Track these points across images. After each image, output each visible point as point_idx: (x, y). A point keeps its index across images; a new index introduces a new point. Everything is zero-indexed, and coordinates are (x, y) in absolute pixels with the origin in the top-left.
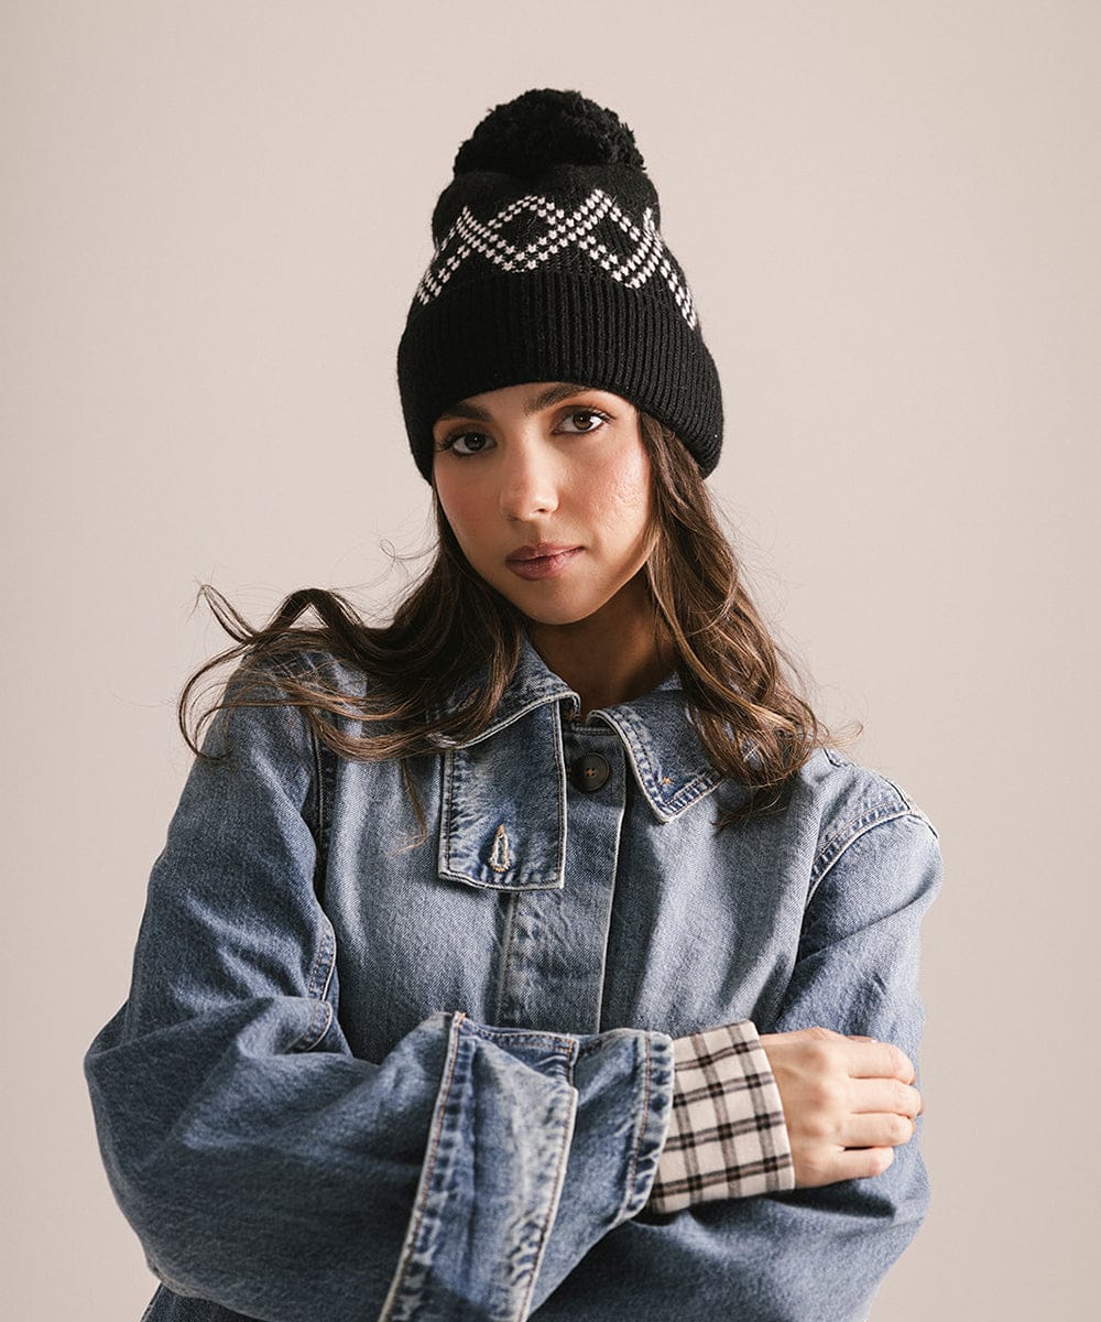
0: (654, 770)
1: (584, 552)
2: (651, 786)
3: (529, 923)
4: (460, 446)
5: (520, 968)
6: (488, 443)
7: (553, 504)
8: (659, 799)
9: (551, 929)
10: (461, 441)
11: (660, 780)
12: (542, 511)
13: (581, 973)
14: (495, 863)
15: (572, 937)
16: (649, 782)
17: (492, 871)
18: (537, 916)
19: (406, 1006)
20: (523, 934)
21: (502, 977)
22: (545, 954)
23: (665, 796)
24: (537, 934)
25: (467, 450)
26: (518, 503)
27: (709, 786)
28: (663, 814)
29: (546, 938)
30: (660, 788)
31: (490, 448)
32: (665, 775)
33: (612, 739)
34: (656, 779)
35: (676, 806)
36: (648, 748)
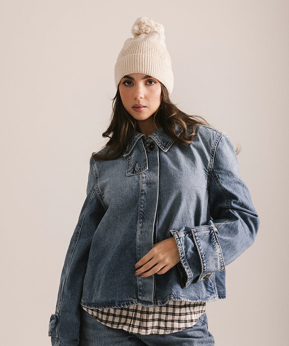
0: (161, 142)
1: (147, 108)
2: (161, 146)
3: (144, 176)
4: (126, 84)
5: (143, 184)
6: (132, 84)
7: (143, 97)
8: (163, 148)
9: (148, 176)
10: (127, 83)
11: (163, 144)
12: (141, 98)
13: (154, 183)
14: (136, 170)
15: (152, 177)
16: (161, 145)
17: (136, 171)
18: (145, 174)
19: (124, 197)
20: (143, 178)
21: (140, 186)
22: (147, 180)
23: (164, 147)
24: (146, 177)
25: (127, 85)
26: (137, 96)
27: (173, 141)
28: (164, 150)
29: (147, 178)
30: (163, 145)
31: (132, 85)
32: (164, 143)
33: (152, 140)
34: (162, 144)
35: (167, 148)
36: (159, 139)
